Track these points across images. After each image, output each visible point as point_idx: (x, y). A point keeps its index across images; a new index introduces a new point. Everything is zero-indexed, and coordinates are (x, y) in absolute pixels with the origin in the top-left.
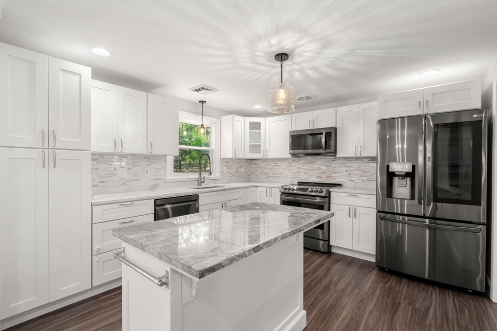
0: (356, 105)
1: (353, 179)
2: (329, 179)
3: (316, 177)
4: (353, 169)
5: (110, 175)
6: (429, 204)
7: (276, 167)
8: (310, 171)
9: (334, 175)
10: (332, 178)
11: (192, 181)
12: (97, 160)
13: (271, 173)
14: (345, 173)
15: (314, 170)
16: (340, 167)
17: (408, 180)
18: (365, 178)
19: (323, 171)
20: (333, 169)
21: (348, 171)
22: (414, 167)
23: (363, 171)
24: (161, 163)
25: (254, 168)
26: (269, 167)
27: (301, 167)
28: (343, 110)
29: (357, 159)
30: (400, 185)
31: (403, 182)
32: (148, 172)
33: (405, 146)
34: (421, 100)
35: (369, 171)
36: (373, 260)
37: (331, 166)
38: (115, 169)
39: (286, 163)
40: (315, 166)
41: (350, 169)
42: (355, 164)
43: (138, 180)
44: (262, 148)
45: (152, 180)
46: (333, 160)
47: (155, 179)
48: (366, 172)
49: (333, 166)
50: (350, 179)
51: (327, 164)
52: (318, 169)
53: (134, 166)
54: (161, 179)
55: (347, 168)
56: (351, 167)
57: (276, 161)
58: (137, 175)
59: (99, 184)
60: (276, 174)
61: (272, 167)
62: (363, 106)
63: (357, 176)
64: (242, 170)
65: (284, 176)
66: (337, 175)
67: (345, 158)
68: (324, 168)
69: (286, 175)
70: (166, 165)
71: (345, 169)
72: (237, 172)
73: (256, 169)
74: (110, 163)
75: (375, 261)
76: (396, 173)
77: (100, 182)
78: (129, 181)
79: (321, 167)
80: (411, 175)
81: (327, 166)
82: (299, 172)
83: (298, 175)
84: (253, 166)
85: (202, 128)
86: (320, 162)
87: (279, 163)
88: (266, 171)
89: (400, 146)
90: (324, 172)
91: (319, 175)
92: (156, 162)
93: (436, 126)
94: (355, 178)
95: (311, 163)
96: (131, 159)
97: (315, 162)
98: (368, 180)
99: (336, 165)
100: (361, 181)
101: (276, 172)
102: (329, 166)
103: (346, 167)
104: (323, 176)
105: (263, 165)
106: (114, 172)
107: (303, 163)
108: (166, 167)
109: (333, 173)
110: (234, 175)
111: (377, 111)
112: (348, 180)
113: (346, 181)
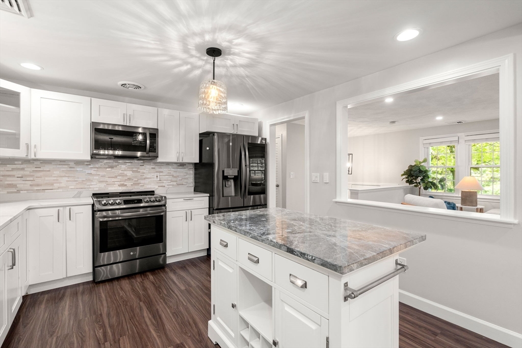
0: (178, 112)
1: (164, 185)
2: (136, 187)
3: (119, 185)
4: (163, 174)
6: (246, 198)
7: (39, 174)
8: (109, 177)
9: (142, 181)
10: (140, 185)
13: (24, 185)
14: (155, 179)
15: (116, 177)
16: (149, 173)
17: (232, 181)
18: (175, 183)
19: (128, 177)
20: (142, 174)
21: (158, 176)
22: (238, 172)
23: (173, 176)
28: (166, 112)
30: (227, 186)
35: (178, 176)
36: (205, 254)
37: (139, 172)
40: (116, 171)
41: (161, 174)
42: (165, 169)
44: (23, 141)
46: (142, 164)
48: (175, 177)
49: (141, 171)
50: (161, 184)
51: (134, 169)
52: (122, 175)
55: (158, 174)
56: (162, 172)
57: (38, 163)
60: (37, 185)
61: (27, 173)
62: (184, 114)
63: (168, 181)
65: (59, 188)
66: (146, 181)
68: (129, 173)
71: (156, 174)
76: (229, 177)
79: (125, 172)
81: (133, 171)
83: (88, 184)
87: (46, 168)
90: (129, 179)
91: (122, 183)
94: (165, 184)
95: (112, 167)
97: (116, 166)
98: (179, 184)
99: (145, 170)
100: (171, 186)
101: (39, 181)
102: (137, 172)
103: (157, 172)
104: (129, 184)
107: (97, 168)
109: (142, 179)
112: (159, 186)
113: (157, 187)
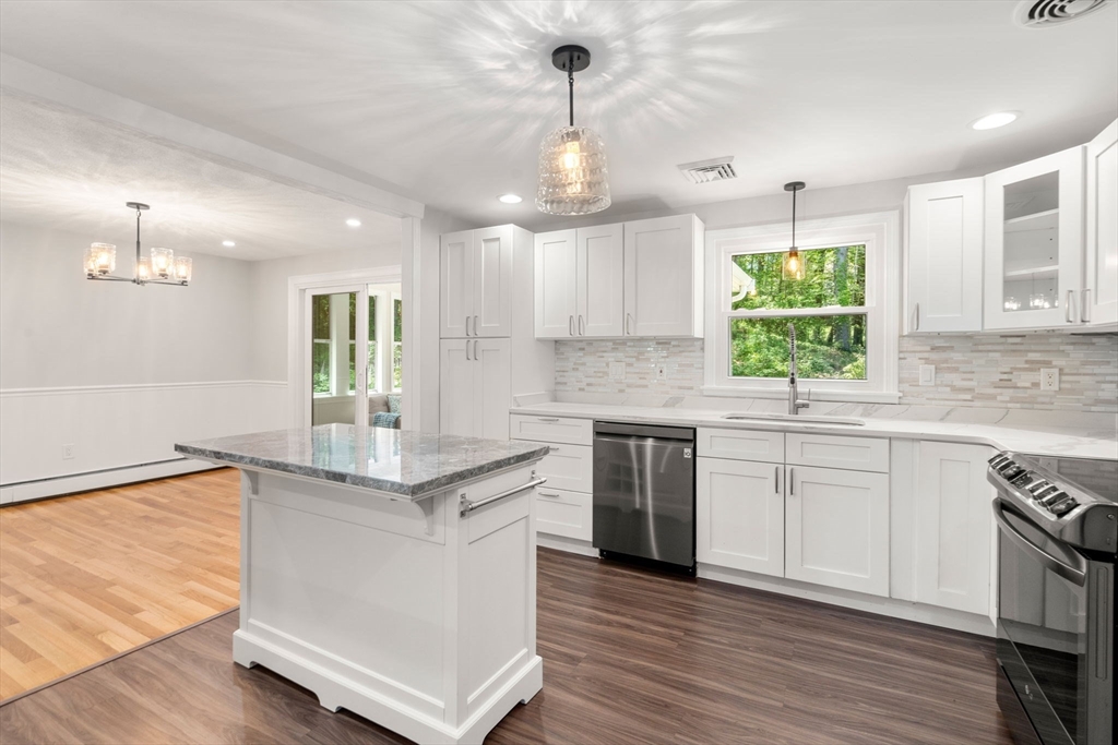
5: (601, 375)
12: (583, 349)
24: (692, 354)
32: (665, 371)
38: (607, 365)
43: (646, 386)
45: (672, 387)
47: (680, 388)
53: (638, 359)
54: (691, 388)
58: (642, 376)
59: (586, 388)
70: (703, 357)
72: (1005, 384)
74: (601, 354)
77: (588, 385)
78: (629, 386)
85: (794, 258)
92: (681, 352)
96: (634, 346)
106: (606, 370)
108: (703, 364)
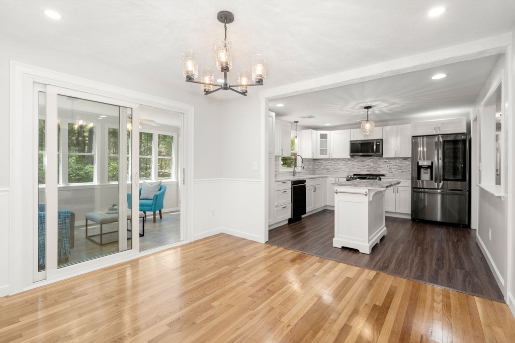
0: (396, 126)
4: (392, 165)
6: (440, 182)
7: (336, 165)
8: (362, 166)
10: (378, 171)
11: (289, 173)
13: (331, 169)
14: (387, 168)
15: (365, 166)
16: (383, 164)
17: (429, 170)
18: (400, 171)
19: (371, 166)
20: (379, 165)
22: (432, 163)
23: (399, 166)
25: (318, 165)
26: (330, 164)
27: (355, 164)
28: (388, 128)
29: (395, 158)
30: (425, 173)
31: (426, 171)
33: (425, 149)
34: (436, 126)
35: (403, 167)
36: (409, 217)
37: (377, 164)
39: (344, 162)
40: (365, 163)
41: (390, 165)
42: (393, 162)
44: (328, 152)
46: (379, 159)
48: (401, 167)
50: (391, 171)
52: (368, 165)
60: (335, 169)
62: (400, 127)
63: (395, 169)
64: (311, 166)
66: (381, 169)
67: (386, 158)
68: (372, 164)
69: (343, 169)
70: (279, 162)
71: (387, 165)
72: (308, 168)
73: (320, 166)
75: (410, 218)
76: (422, 166)
79: (370, 164)
80: (431, 167)
81: (374, 163)
82: (353, 168)
84: (317, 164)
86: (369, 161)
87: (338, 162)
88: (327, 167)
89: (422, 149)
90: (372, 168)
93: (444, 142)
94: (393, 171)
95: (363, 161)
98: (403, 172)
99: (381, 162)
101: (336, 167)
105: (325, 163)
108: (279, 164)
109: (379, 168)
110: (307, 170)
111: (409, 131)
113: (388, 173)
